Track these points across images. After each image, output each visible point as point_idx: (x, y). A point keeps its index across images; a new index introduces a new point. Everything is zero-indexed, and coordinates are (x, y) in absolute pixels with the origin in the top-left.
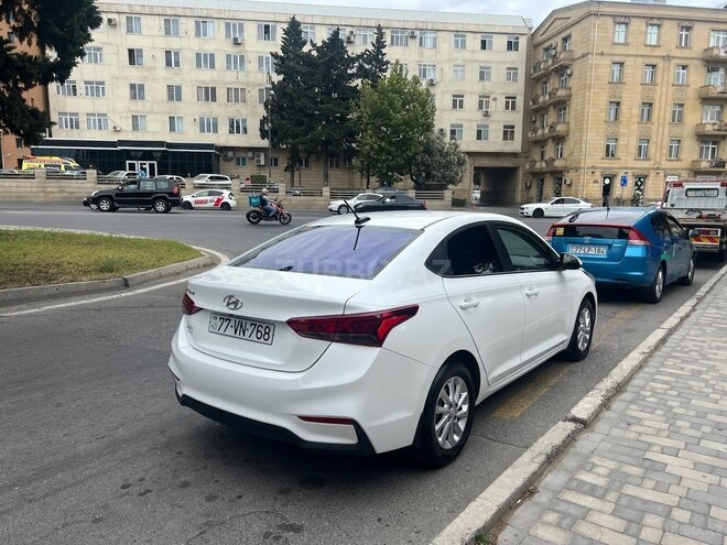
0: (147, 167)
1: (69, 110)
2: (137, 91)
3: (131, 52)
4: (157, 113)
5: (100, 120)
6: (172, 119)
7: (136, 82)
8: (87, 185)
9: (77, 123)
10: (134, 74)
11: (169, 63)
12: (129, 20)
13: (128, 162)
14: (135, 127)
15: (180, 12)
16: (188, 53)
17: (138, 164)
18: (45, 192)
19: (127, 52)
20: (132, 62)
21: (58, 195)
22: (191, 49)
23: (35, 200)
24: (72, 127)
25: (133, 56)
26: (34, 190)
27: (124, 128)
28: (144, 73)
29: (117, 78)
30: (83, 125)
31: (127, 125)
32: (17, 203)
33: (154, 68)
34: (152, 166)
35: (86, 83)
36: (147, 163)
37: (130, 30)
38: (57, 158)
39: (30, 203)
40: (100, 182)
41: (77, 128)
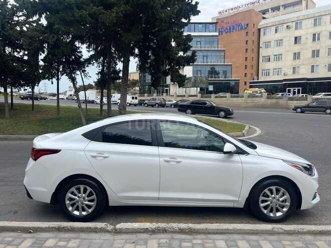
0: (296, 90)
1: (266, 68)
2: (297, 56)
3: (296, 38)
4: (305, 65)
5: (278, 71)
6: (313, 67)
7: (297, 51)
8: (262, 100)
9: (269, 73)
10: (296, 48)
11: (314, 40)
12: (297, 24)
13: (287, 89)
14: (294, 73)
15: (323, 14)
16: (325, 32)
17: (292, 89)
18: (246, 103)
19: (294, 39)
20: (296, 43)
21: (251, 104)
22: (327, 30)
23: (243, 106)
24: (267, 75)
25: (297, 40)
26: (243, 102)
27: (289, 73)
28: (301, 47)
29: (288, 51)
30: (271, 74)
31: (290, 72)
32: (236, 107)
33: (306, 43)
34: (299, 90)
35: (274, 56)
36: (297, 88)
37: (296, 28)
38: (257, 89)
39: (241, 107)
40: (268, 98)
41: (269, 75)
